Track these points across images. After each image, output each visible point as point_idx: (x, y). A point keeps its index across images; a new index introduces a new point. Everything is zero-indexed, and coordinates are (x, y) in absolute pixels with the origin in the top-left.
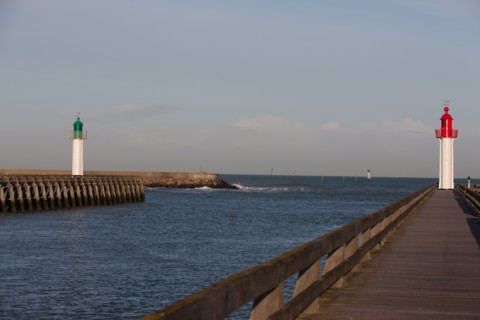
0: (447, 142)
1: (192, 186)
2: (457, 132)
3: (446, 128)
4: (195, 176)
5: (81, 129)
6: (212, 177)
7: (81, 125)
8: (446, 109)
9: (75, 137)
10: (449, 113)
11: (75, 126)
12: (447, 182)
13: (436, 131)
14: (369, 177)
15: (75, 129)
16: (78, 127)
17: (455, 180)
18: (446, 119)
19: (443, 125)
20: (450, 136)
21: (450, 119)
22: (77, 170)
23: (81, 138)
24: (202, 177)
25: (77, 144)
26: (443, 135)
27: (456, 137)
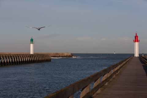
0: (137, 43)
2: (139, 40)
3: (136, 39)
4: (65, 54)
5: (33, 41)
6: (70, 54)
7: (33, 40)
8: (136, 34)
9: (31, 43)
10: (137, 35)
11: (31, 40)
12: (137, 55)
13: (134, 40)
14: (115, 53)
15: (31, 41)
16: (32, 40)
17: (139, 54)
18: (136, 37)
19: (135, 38)
21: (137, 37)
22: (32, 53)
23: (33, 43)
24: (67, 54)
25: (32, 45)
26: (135, 41)
27: (139, 42)
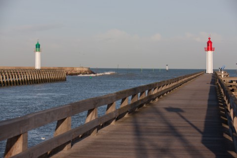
0: (210, 53)
1: (77, 74)
2: (214, 48)
4: (77, 69)
5: (39, 47)
6: (86, 69)
7: (39, 46)
8: (209, 39)
9: (36, 51)
10: (211, 40)
11: (36, 46)
12: (210, 71)
13: (205, 48)
14: (167, 69)
16: (38, 46)
17: (213, 70)
18: (209, 43)
19: (208, 45)
20: (211, 50)
21: (211, 43)
22: (38, 66)
23: (39, 51)
24: (81, 69)
25: (38, 54)
26: (208, 50)
27: (214, 50)
